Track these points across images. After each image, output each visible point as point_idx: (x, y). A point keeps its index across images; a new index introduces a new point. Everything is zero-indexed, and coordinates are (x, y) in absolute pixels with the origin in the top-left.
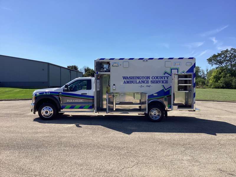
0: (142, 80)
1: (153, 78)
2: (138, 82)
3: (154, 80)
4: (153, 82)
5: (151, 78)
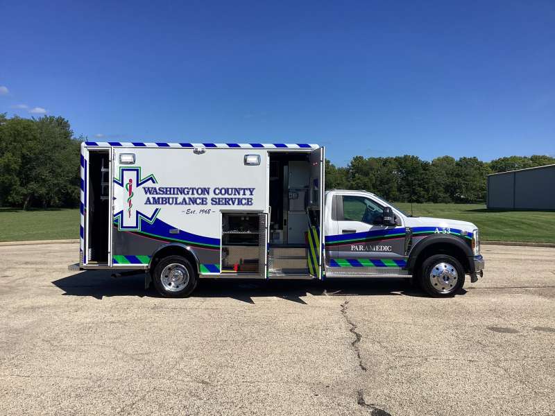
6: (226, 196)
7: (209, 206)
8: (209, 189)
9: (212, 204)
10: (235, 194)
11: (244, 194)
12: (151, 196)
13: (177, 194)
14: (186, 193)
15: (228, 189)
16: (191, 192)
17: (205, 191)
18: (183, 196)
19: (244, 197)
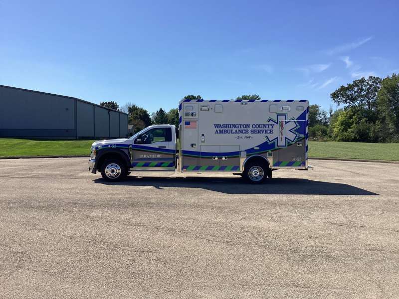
0: (240, 129)
1: (254, 126)
2: (234, 131)
3: (255, 129)
4: (253, 132)
5: (251, 126)
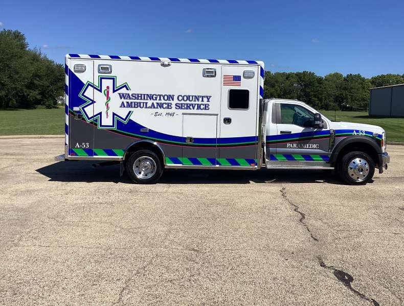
6: (188, 102)
7: (173, 110)
8: (173, 96)
9: (176, 108)
10: (195, 101)
11: (202, 101)
12: (125, 101)
13: (147, 99)
14: (154, 98)
15: (189, 96)
16: (158, 98)
17: (171, 97)
18: (152, 101)
19: (202, 103)
